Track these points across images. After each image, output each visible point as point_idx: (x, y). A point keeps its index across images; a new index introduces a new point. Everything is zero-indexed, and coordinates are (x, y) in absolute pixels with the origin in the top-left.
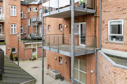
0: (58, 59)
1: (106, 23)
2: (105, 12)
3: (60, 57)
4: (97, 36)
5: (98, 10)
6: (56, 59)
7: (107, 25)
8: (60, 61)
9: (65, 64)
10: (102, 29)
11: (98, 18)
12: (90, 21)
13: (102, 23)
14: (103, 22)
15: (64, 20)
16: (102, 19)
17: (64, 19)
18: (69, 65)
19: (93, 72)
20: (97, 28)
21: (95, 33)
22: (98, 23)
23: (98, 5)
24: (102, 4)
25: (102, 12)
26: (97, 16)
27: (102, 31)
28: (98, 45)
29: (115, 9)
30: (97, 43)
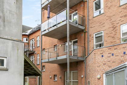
0: (53, 78)
1: (92, 36)
2: (91, 27)
3: (54, 75)
4: (86, 47)
5: (86, 27)
6: (51, 78)
7: (93, 37)
8: (54, 79)
9: (60, 79)
10: (89, 41)
11: (86, 33)
12: (81, 37)
13: (89, 37)
14: (91, 35)
15: (59, 41)
16: (90, 34)
17: (59, 39)
18: (63, 79)
19: (83, 77)
20: (86, 41)
21: (85, 45)
22: (86, 37)
23: (86, 23)
24: (89, 22)
25: (89, 28)
26: (86, 32)
27: (90, 42)
28: (86, 54)
29: (98, 24)
30: (86, 53)
